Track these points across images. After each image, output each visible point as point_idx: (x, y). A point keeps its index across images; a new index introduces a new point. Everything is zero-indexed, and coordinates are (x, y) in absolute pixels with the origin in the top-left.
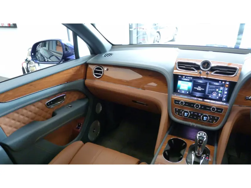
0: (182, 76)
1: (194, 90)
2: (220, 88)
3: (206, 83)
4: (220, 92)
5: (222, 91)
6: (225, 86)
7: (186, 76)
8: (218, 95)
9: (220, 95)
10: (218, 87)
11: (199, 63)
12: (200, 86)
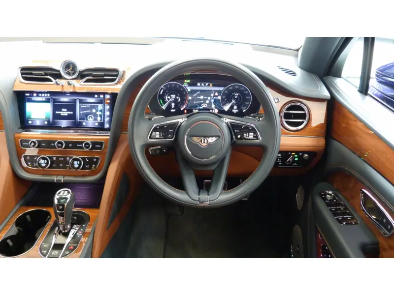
0: (32, 93)
1: (56, 117)
2: (97, 106)
3: (75, 101)
4: (99, 113)
5: (101, 111)
6: (104, 102)
7: (38, 93)
8: (95, 119)
9: (99, 119)
10: (93, 106)
11: (58, 66)
12: (64, 108)
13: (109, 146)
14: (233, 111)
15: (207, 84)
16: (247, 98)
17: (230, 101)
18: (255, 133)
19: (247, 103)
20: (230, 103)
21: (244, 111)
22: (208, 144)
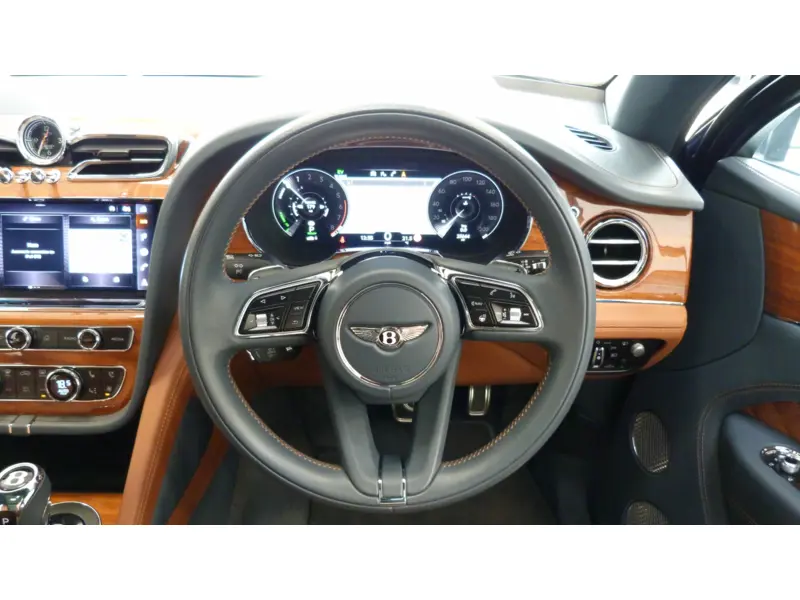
1: (12, 262)
3: (59, 220)
6: (134, 224)
12: (33, 241)
13: (144, 336)
14: (459, 236)
15: (394, 172)
16: (493, 205)
17: (449, 214)
18: (525, 308)
19: (492, 218)
20: (450, 217)
21: (485, 237)
22: (401, 345)
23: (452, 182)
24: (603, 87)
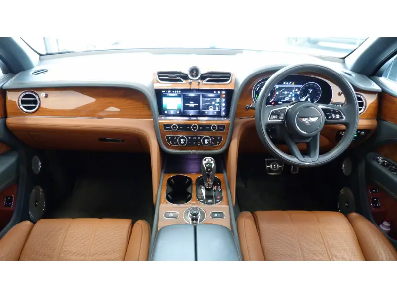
0: (167, 90)
1: (185, 108)
2: (216, 100)
3: (199, 96)
4: (217, 105)
5: (219, 103)
6: (221, 97)
7: (172, 90)
8: (215, 109)
9: (217, 108)
10: (213, 99)
11: (186, 71)
12: (192, 101)
15: (291, 83)
16: (318, 92)
17: (306, 95)
18: (341, 114)
19: (317, 96)
21: (315, 102)
22: (312, 122)
23: (307, 86)
24: (344, 58)
